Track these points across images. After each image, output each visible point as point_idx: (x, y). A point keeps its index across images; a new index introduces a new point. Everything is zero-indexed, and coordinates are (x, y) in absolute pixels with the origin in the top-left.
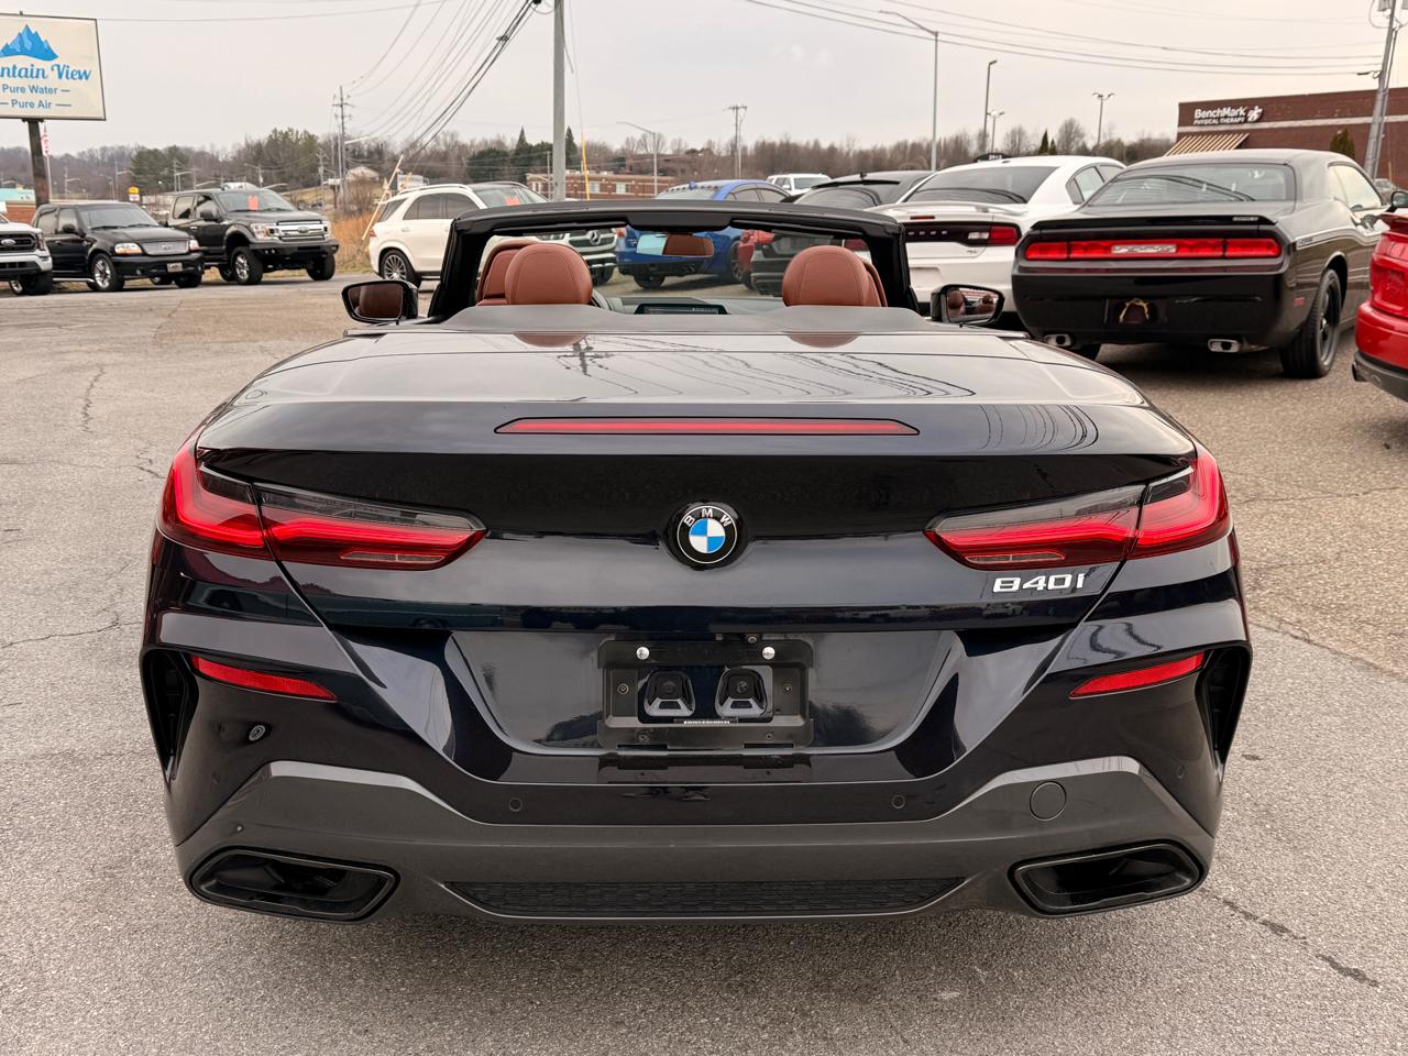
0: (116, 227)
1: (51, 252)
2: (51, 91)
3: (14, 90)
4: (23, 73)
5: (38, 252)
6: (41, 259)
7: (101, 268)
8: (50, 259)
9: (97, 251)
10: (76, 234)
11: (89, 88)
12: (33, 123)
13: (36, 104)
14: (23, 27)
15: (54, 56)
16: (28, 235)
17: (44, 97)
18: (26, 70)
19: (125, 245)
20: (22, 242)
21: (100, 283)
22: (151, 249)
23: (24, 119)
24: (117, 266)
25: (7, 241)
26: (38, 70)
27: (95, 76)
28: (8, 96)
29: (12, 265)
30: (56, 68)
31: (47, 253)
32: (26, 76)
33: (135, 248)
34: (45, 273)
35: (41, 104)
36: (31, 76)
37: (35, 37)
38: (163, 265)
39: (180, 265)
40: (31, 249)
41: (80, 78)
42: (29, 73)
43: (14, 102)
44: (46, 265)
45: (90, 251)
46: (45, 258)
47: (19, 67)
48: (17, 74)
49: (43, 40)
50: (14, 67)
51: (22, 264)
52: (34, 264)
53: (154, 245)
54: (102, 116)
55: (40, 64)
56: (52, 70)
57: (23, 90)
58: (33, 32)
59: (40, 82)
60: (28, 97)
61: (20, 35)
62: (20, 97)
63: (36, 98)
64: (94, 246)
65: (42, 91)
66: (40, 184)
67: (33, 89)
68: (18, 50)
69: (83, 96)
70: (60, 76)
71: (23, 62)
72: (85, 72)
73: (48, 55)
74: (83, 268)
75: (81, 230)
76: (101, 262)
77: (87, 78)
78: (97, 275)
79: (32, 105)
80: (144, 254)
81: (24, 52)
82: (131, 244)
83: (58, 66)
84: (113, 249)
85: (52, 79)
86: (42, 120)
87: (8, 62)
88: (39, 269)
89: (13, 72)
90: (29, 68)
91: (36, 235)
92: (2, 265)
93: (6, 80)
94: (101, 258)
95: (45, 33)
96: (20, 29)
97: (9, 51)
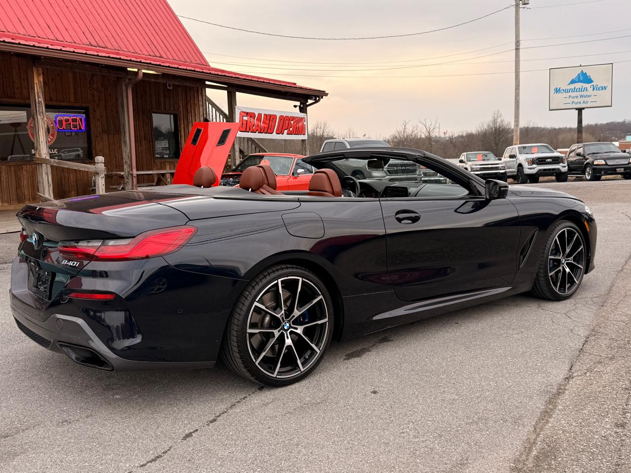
0: (598, 153)
1: (568, 165)
2: (589, 96)
3: (574, 97)
5: (561, 164)
6: (563, 167)
7: (588, 171)
8: (567, 167)
9: (588, 163)
10: (581, 156)
11: (606, 94)
12: (580, 110)
13: (582, 102)
14: (580, 71)
15: (592, 81)
16: (558, 157)
17: (585, 99)
19: (599, 161)
20: (555, 160)
21: (587, 177)
22: (610, 163)
23: (576, 109)
24: (594, 170)
25: (549, 160)
26: (584, 88)
27: (609, 88)
28: (571, 100)
29: (549, 170)
30: (592, 86)
31: (566, 164)
32: (579, 91)
33: (603, 162)
34: (564, 173)
35: (584, 102)
36: (581, 91)
37: (585, 75)
38: (615, 169)
39: (623, 169)
40: (559, 163)
41: (602, 89)
42: (580, 90)
43: (573, 102)
44: (565, 169)
45: (585, 163)
46: (565, 167)
47: (576, 88)
49: (588, 75)
50: (575, 88)
51: (553, 169)
52: (559, 169)
53: (610, 161)
54: (610, 105)
55: (585, 85)
56: (591, 87)
57: (577, 97)
58: (584, 72)
59: (585, 93)
60: (579, 100)
61: (579, 74)
62: (576, 100)
63: (582, 100)
64: (588, 161)
65: (585, 97)
67: (581, 96)
68: (577, 81)
69: (603, 97)
70: (594, 90)
71: (578, 85)
72: (605, 87)
73: (589, 81)
74: (582, 171)
75: (583, 155)
76: (588, 168)
77: (605, 89)
78: (587, 174)
79: (580, 103)
80: (606, 164)
81: (579, 82)
82: (601, 161)
83: (593, 85)
84: (593, 162)
85: (590, 91)
86: (584, 109)
87: (572, 86)
88: (561, 171)
89: (574, 90)
90: (581, 88)
91: (562, 158)
92: (545, 170)
93: (571, 94)
94: (588, 167)
95: (589, 72)
96: (579, 72)
97: (573, 82)
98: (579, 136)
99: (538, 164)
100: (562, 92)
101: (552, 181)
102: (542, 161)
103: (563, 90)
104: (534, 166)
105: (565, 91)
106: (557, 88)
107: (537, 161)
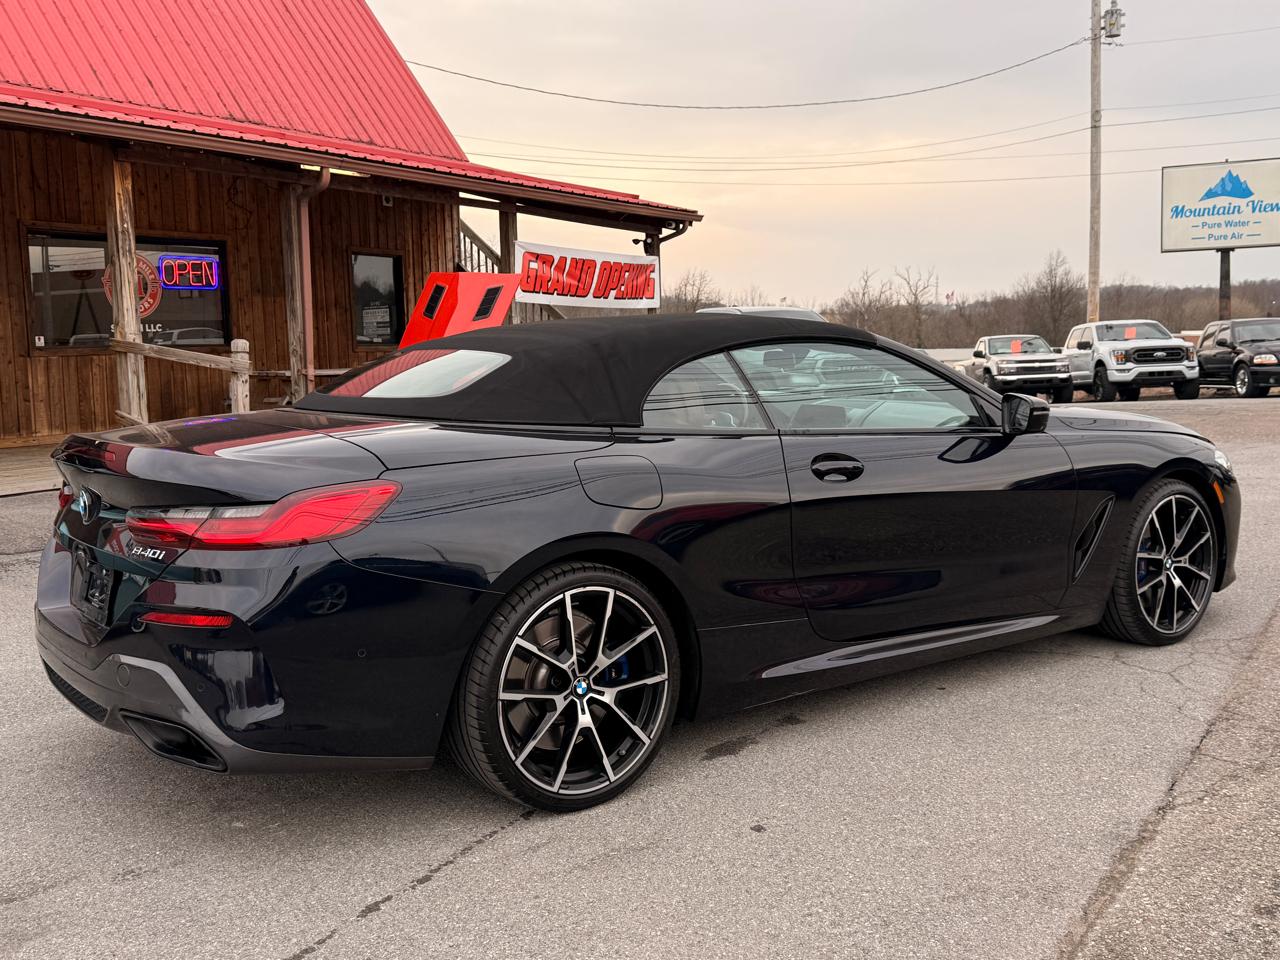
0: (1263, 341)
1: (1200, 363)
2: (1244, 224)
3: (1212, 226)
4: (1221, 211)
5: (1186, 363)
6: (1189, 369)
7: (1242, 377)
8: (1197, 368)
9: (1241, 362)
10: (1228, 346)
12: (1225, 253)
13: (1230, 236)
14: (1226, 171)
15: (1251, 194)
16: (1179, 349)
17: (1237, 230)
18: (1225, 208)
19: (1263, 356)
20: (1172, 354)
21: (1239, 390)
23: (1218, 250)
24: (1254, 375)
25: (1159, 354)
26: (1235, 207)
28: (1207, 231)
29: (1161, 373)
30: (1251, 204)
31: (1195, 363)
32: (1224, 213)
33: (1272, 359)
34: (1192, 381)
35: (1233, 236)
36: (1228, 213)
37: (1233, 179)
40: (1180, 360)
41: (1272, 210)
42: (1226, 211)
43: (1210, 236)
44: (1194, 373)
45: (1236, 360)
46: (1193, 368)
47: (1218, 207)
48: (1216, 212)
49: (1242, 181)
50: (1214, 207)
51: (1169, 373)
52: (1180, 372)
55: (1236, 201)
56: (1248, 205)
57: (1219, 225)
58: (1235, 175)
59: (1236, 218)
60: (1223, 231)
61: (1223, 179)
62: (1216, 232)
63: (1229, 231)
64: (1241, 356)
65: (1236, 224)
67: (1228, 224)
68: (1220, 192)
69: (1271, 226)
70: (1253, 211)
71: (1222, 201)
73: (1245, 192)
74: (1229, 376)
75: (1232, 343)
76: (1242, 371)
78: (1238, 383)
79: (1225, 237)
81: (1225, 193)
82: (1268, 356)
83: (1253, 202)
84: (1252, 359)
85: (1247, 210)
86: (1233, 249)
87: (1209, 203)
88: (1185, 377)
89: (1213, 211)
90: (1228, 206)
91: (1187, 349)
92: (1151, 374)
93: (1206, 218)
94: (1242, 368)
95: (1244, 174)
96: (1224, 174)
97: (1210, 194)
98: (1224, 304)
99: (1137, 362)
100: (1188, 214)
101: (1168, 397)
102: (1145, 356)
103: (1191, 212)
104: (1129, 365)
105: (1193, 212)
106: (1177, 207)
107: (1135, 356)
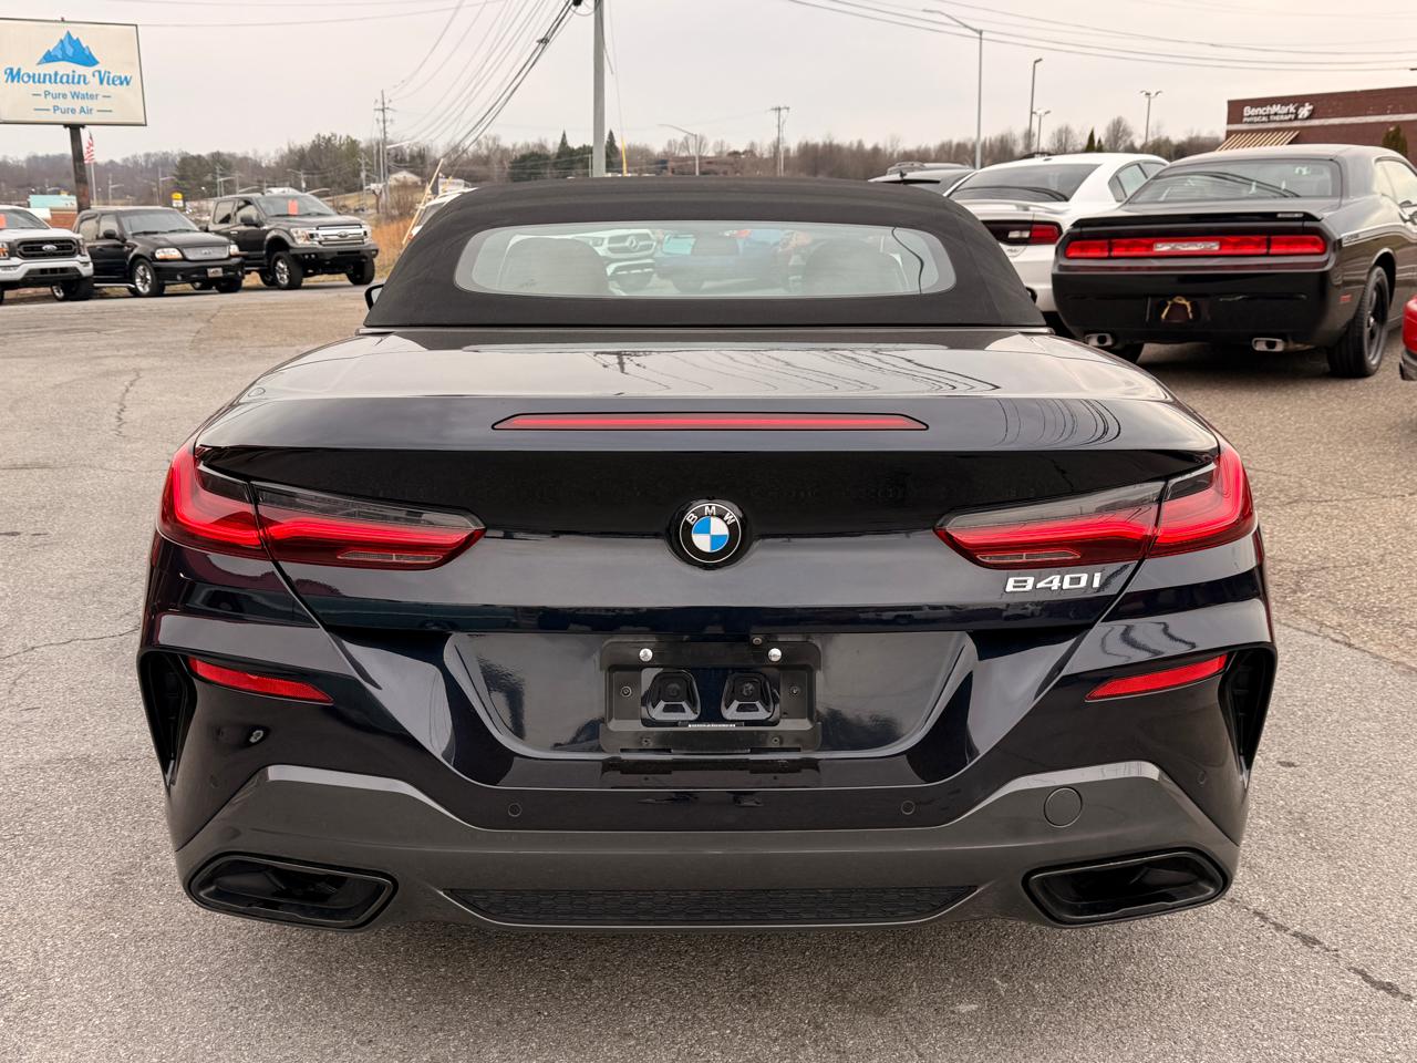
0: (156, 233)
1: (92, 258)
2: (92, 97)
3: (56, 96)
4: (65, 79)
5: (78, 257)
6: (82, 264)
7: (142, 273)
8: (91, 265)
9: (137, 257)
10: (118, 239)
11: (128, 94)
12: (75, 129)
13: (78, 111)
14: (65, 33)
15: (95, 62)
16: (69, 241)
17: (86, 103)
18: (68, 76)
19: (165, 250)
20: (63, 248)
21: (141, 289)
22: (191, 254)
23: (66, 125)
24: (157, 271)
25: (49, 247)
26: (80, 76)
27: (135, 81)
28: (50, 102)
29: (54, 270)
30: (97, 74)
31: (88, 258)
32: (67, 82)
33: (175, 254)
34: (87, 279)
35: (82, 110)
36: (73, 82)
37: (76, 44)
38: (204, 270)
39: (220, 270)
40: (72, 255)
41: (121, 83)
42: (71, 80)
43: (56, 108)
44: (87, 271)
45: (131, 256)
46: (86, 264)
47: (60, 73)
48: (58, 80)
49: (84, 46)
50: (56, 74)
51: (63, 270)
52: (75, 269)
53: (190, 250)
54: (143, 121)
55: (81, 70)
56: (94, 75)
57: (65, 96)
58: (75, 38)
59: (82, 88)
60: (69, 103)
61: (62, 41)
62: (61, 103)
63: (78, 104)
64: (135, 251)
65: (83, 97)
66: (81, 190)
67: (75, 95)
68: (60, 57)
69: (123, 102)
70: (101, 82)
71: (64, 68)
72: (126, 78)
73: (89, 60)
74: (124, 273)
75: (122, 235)
76: (141, 267)
77: (128, 84)
78: (138, 280)
79: (73, 111)
80: (184, 259)
81: (65, 58)
82: (172, 250)
83: (100, 72)
84: (153, 254)
85: (93, 85)
86: (83, 126)
87: (50, 68)
88: (80, 275)
89: (55, 78)
90: (71, 74)
91: (78, 241)
92: (43, 271)
93: (48, 86)
94: (142, 263)
95: (87, 38)
96: (63, 36)
97: (49, 58)
99: (24, 256)
100: (26, 79)
101: (52, 298)
102: (32, 249)
103: (29, 76)
104: (15, 261)
105: (32, 77)
106: (12, 70)
107: (21, 249)
